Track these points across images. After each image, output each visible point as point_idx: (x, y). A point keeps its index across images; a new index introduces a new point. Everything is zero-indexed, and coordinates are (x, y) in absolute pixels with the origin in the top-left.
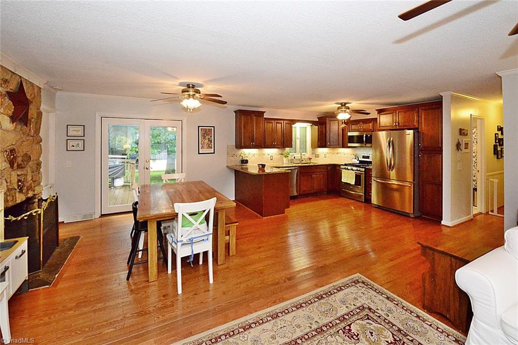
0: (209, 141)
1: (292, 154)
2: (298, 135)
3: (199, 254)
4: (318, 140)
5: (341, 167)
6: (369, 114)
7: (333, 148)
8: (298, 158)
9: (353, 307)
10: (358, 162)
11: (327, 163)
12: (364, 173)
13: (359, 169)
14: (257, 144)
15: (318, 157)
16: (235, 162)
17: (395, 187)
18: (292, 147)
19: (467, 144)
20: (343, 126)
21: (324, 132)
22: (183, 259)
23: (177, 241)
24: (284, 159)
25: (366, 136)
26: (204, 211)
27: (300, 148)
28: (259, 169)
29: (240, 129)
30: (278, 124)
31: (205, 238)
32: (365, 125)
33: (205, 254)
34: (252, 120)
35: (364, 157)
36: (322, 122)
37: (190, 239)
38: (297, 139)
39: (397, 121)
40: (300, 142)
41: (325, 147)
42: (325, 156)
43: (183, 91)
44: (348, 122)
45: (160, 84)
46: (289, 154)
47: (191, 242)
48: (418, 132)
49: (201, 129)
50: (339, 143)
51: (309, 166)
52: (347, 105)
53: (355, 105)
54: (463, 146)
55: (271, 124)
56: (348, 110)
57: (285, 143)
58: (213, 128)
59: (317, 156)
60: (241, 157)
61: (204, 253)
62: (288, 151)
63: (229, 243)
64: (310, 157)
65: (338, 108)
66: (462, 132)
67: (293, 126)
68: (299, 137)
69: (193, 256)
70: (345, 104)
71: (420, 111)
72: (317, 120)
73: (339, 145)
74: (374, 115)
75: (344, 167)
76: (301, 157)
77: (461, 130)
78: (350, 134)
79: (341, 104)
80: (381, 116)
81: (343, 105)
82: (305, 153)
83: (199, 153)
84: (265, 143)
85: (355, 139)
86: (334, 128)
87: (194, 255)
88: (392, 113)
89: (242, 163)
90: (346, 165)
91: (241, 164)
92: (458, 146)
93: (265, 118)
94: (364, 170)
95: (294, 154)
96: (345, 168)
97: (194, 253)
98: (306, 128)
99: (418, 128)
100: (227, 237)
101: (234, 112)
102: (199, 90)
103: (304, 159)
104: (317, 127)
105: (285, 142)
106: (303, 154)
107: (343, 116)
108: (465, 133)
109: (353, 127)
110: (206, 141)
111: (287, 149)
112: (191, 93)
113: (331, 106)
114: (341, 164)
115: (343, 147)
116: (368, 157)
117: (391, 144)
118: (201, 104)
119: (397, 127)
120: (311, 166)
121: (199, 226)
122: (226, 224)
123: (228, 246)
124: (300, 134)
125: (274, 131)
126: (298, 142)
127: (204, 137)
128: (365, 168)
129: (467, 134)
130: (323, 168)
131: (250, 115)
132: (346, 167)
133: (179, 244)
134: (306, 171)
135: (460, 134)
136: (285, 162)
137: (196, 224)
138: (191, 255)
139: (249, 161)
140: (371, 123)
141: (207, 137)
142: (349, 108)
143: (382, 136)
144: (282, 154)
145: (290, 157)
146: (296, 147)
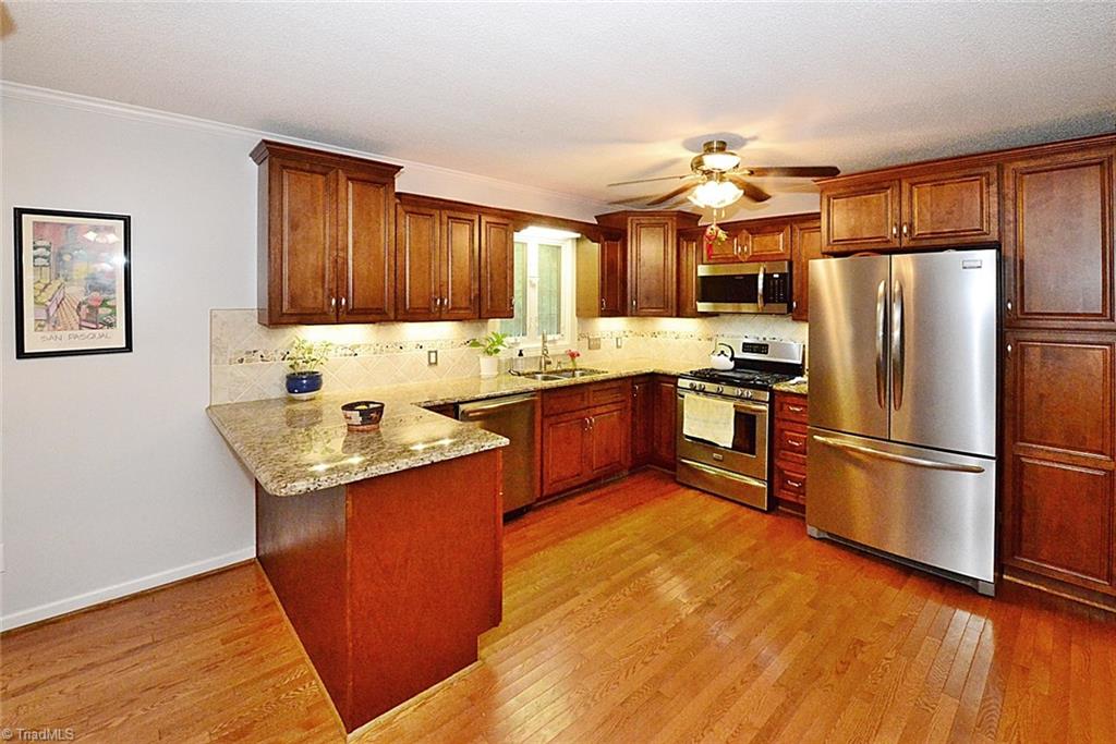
1: (511, 341)
2: (533, 272)
4: (601, 290)
5: (681, 382)
7: (647, 316)
8: (534, 354)
10: (731, 364)
11: (632, 371)
12: (765, 408)
13: (748, 392)
14: (361, 305)
15: (599, 347)
16: (260, 390)
18: (510, 315)
21: (621, 264)
24: (484, 359)
25: (767, 277)
27: (540, 319)
28: (351, 428)
30: (455, 226)
32: (757, 241)
35: (747, 347)
36: (612, 231)
38: (530, 289)
39: (905, 219)
40: (541, 294)
41: (621, 314)
42: (619, 345)
46: (500, 343)
50: (665, 301)
51: (576, 386)
55: (426, 223)
57: (487, 303)
59: (594, 345)
60: (287, 363)
62: (497, 331)
64: (573, 350)
67: (516, 234)
68: (536, 281)
71: (1009, 176)
72: (598, 221)
73: (664, 307)
75: (689, 383)
76: (544, 346)
78: (705, 271)
82: (557, 337)
84: (398, 297)
86: (652, 252)
88: (883, 190)
89: (291, 390)
90: (692, 376)
91: (285, 394)
93: (399, 195)
94: (766, 396)
95: (519, 339)
96: (693, 389)
98: (559, 247)
99: (998, 244)
103: (554, 356)
104: (596, 246)
105: (485, 295)
106: (549, 338)
111: (495, 325)
114: (674, 372)
115: (681, 314)
116: (762, 348)
119: (905, 242)
120: (585, 383)
124: (541, 271)
126: (533, 295)
128: (767, 389)
130: (619, 389)
131: (325, 174)
132: (696, 384)
134: (565, 405)
140: (781, 231)
144: (475, 343)
145: (505, 354)
146: (525, 318)
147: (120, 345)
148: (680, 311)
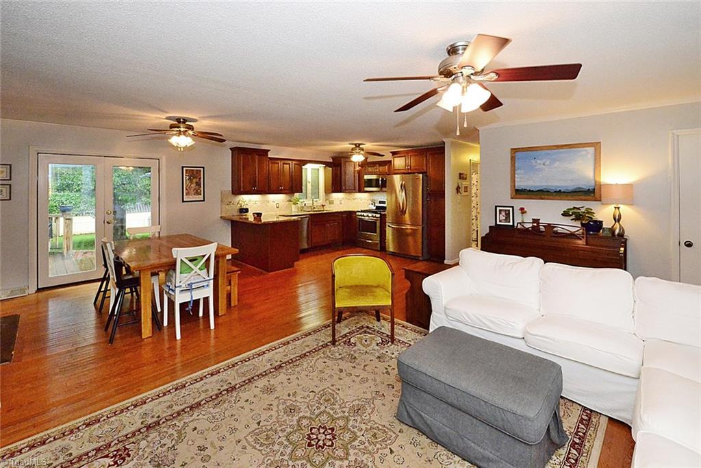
0: (197, 185)
1: (302, 200)
2: (309, 179)
3: (199, 299)
4: (333, 184)
5: (357, 213)
6: (383, 156)
7: (349, 192)
8: (309, 205)
9: (354, 328)
10: (375, 208)
11: (342, 210)
12: (379, 219)
13: (374, 215)
14: (260, 189)
15: (333, 203)
16: (233, 212)
17: (409, 231)
18: (302, 192)
19: (466, 188)
20: (358, 168)
21: (339, 175)
22: (181, 305)
23: (175, 287)
24: (293, 206)
25: (382, 179)
26: (204, 256)
27: (312, 194)
29: (239, 170)
30: (285, 165)
31: (205, 284)
32: (381, 168)
33: (206, 300)
34: (253, 160)
35: (381, 202)
36: (337, 164)
37: (189, 285)
38: (308, 184)
39: (409, 165)
40: (312, 186)
41: (341, 192)
42: (341, 202)
43: (172, 127)
44: (364, 165)
45: (141, 116)
46: (298, 201)
47: (190, 288)
48: (427, 176)
49: (186, 170)
50: (355, 187)
51: (322, 214)
52: (361, 146)
53: (368, 146)
54: (462, 190)
55: (277, 165)
56: (362, 152)
57: (294, 188)
58: (201, 169)
59: (331, 203)
60: (239, 205)
61: (204, 298)
62: (298, 197)
63: (230, 294)
64: (324, 204)
65: (353, 149)
66: (462, 176)
67: (303, 167)
68: (310, 181)
69: (192, 302)
70: (360, 145)
71: (428, 154)
72: (331, 161)
73: (354, 189)
74: (388, 157)
75: (360, 214)
76: (313, 203)
77: (460, 174)
78: (366, 177)
79: (355, 144)
80: (395, 159)
81: (358, 146)
82: (318, 199)
83: (183, 201)
84: (269, 187)
85: (374, 183)
86: (350, 171)
87: (194, 301)
88: (405, 156)
89: (241, 212)
90: (362, 211)
91: (239, 214)
92: (458, 189)
93: (270, 158)
94: (378, 216)
95: (305, 200)
97: (194, 299)
98: (318, 169)
99: (426, 172)
100: (229, 287)
101: (231, 149)
102: (192, 126)
103: (317, 206)
104: (331, 169)
105: (294, 186)
106: (315, 200)
107: (358, 158)
108: (465, 177)
109: (370, 169)
110: (192, 185)
111: (297, 195)
112: (182, 129)
113: (345, 146)
114: (356, 210)
115: (359, 192)
116: (384, 202)
117: (403, 187)
118: (194, 142)
119: (410, 171)
120: (325, 213)
121: (199, 272)
122: (227, 273)
123: (229, 296)
124: (312, 177)
125: (280, 173)
126: (309, 186)
128: (380, 214)
129: (466, 179)
130: (337, 216)
131: (250, 154)
132: (362, 214)
133: (178, 290)
134: (319, 220)
135: (460, 178)
136: (294, 210)
137: (196, 269)
138: (190, 301)
139: (249, 209)
140: (386, 165)
142: (363, 150)
143: (397, 179)
144: (290, 201)
145: (299, 204)
146: (307, 192)
147: (202, 199)
148: (361, 191)
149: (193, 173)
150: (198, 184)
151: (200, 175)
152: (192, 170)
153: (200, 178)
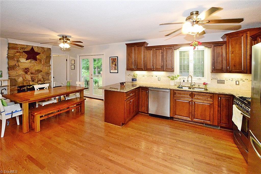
49: (111, 58)
55: (151, 51)
58: (117, 58)
83: (110, 73)
84: (145, 66)
93: (145, 47)
98: (204, 50)
102: (69, 39)
110: (113, 66)
112: (65, 40)
127: (112, 63)
131: (133, 46)
141: (114, 63)
147: (117, 72)
149: (113, 59)
150: (115, 65)
151: (116, 60)
152: (113, 58)
153: (116, 62)
